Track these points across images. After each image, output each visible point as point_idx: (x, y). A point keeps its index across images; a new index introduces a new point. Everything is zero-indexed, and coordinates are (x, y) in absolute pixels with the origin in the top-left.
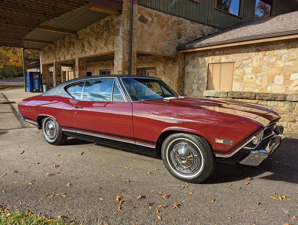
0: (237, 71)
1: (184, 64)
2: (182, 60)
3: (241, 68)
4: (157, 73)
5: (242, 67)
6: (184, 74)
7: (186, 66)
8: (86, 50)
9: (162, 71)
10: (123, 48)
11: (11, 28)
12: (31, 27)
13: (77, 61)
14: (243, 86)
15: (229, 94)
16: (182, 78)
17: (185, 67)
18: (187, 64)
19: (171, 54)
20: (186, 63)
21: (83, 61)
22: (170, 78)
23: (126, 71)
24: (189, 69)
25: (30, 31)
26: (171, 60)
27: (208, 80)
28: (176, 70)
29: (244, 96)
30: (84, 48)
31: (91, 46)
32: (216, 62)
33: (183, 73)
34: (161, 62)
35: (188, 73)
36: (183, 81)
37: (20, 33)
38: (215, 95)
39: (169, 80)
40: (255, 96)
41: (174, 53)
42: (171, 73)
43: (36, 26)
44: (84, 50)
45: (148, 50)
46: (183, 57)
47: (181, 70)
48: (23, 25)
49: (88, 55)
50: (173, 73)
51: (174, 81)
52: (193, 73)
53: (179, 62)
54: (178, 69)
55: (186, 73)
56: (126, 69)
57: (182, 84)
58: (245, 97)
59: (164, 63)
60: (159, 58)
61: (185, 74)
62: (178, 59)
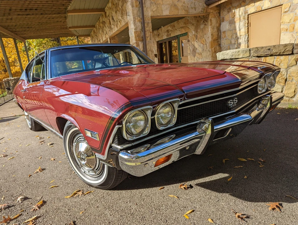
0: (286, 17)
1: (218, 22)
2: (215, 17)
3: (291, 12)
4: (190, 39)
5: (293, 9)
6: (220, 34)
7: (222, 23)
8: (112, 26)
9: (194, 35)
10: (133, 16)
11: (49, 18)
12: (62, 13)
13: (109, 40)
14: (296, 37)
15: (252, 52)
16: (217, 40)
17: (220, 25)
18: (223, 21)
19: (199, 11)
20: (221, 21)
21: (115, 39)
22: (203, 42)
23: (140, 43)
24: (225, 26)
25: (66, 17)
26: (202, 19)
27: (248, 37)
28: (208, 31)
29: (274, 51)
30: (111, 24)
31: (114, 21)
32: (258, 10)
33: (218, 34)
34: (193, 25)
35: (224, 32)
36: (219, 43)
37: (61, 22)
38: (232, 55)
39: (202, 45)
40: (293, 48)
41: (202, 10)
42: (204, 36)
43: (66, 11)
44: (111, 27)
45: (166, 12)
46: (217, 13)
47: (216, 30)
48: (55, 13)
49: (114, 32)
50: (205, 36)
51: (208, 45)
52: (231, 31)
53: (211, 20)
54: (211, 30)
55: (222, 33)
56: (139, 40)
57: (218, 48)
58: (277, 53)
59: (195, 25)
60: (190, 20)
61: (222, 35)
62: (210, 16)
